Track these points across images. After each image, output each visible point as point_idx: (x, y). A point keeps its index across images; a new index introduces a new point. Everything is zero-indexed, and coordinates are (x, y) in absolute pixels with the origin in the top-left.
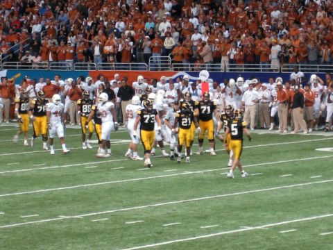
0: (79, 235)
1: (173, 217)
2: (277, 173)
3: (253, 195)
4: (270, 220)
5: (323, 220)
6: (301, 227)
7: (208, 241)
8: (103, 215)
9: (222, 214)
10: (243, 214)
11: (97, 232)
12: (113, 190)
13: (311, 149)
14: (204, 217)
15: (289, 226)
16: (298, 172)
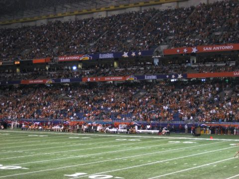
0: (121, 163)
1: (141, 159)
2: (161, 148)
3: (157, 153)
4: (162, 160)
5: (175, 160)
6: (170, 161)
7: (150, 165)
8: (125, 158)
9: (152, 158)
10: (157, 158)
11: (125, 163)
12: (125, 152)
13: (167, 142)
14: (148, 159)
15: (167, 161)
16: (166, 148)
